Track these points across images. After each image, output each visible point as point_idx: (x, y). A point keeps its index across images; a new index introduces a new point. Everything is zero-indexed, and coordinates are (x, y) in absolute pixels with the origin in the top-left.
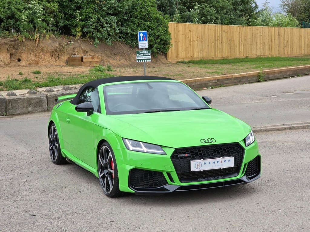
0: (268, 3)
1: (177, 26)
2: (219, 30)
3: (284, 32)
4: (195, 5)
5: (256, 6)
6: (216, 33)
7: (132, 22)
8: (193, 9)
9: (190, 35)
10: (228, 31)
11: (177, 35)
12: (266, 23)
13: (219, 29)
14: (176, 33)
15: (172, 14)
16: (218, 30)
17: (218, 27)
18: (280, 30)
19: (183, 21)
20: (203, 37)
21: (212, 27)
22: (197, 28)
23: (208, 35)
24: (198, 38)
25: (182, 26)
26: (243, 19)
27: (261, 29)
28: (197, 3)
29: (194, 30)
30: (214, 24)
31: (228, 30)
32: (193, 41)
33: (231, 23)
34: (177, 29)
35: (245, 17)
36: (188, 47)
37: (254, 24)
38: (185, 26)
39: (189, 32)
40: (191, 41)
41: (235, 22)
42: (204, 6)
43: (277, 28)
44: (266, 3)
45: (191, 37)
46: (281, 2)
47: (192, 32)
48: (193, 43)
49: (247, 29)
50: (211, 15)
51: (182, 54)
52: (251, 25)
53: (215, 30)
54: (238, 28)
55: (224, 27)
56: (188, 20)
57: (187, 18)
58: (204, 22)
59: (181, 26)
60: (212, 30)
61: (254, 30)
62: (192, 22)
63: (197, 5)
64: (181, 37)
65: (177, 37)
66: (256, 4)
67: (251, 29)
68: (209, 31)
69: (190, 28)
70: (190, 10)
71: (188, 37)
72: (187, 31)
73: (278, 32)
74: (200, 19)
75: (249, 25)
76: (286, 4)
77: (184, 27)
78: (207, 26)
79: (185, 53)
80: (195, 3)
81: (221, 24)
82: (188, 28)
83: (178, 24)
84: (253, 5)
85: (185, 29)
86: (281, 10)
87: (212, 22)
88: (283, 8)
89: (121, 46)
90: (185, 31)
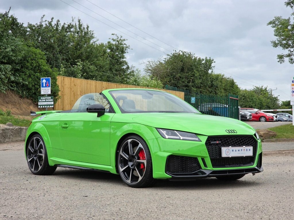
0: (134, 67)
1: (64, 80)
2: (99, 87)
4: (78, 62)
5: (128, 68)
6: (97, 89)
7: (23, 72)
8: (77, 65)
9: (75, 89)
11: (63, 88)
12: (136, 83)
13: (99, 85)
14: (63, 86)
15: (58, 67)
16: (98, 86)
17: (99, 83)
19: (69, 76)
20: (86, 92)
21: (94, 83)
22: (80, 83)
23: (90, 90)
24: (81, 92)
26: (118, 78)
28: (80, 60)
29: (78, 85)
30: (95, 81)
31: (107, 87)
32: (77, 95)
33: (109, 81)
34: (63, 82)
35: (120, 77)
36: (73, 101)
37: (127, 83)
38: (71, 80)
39: (74, 86)
40: (76, 95)
41: (112, 81)
44: (132, 67)
45: (76, 91)
47: (76, 86)
48: (77, 97)
50: (92, 72)
51: (68, 107)
52: (125, 84)
53: (96, 86)
54: (116, 85)
55: (103, 83)
56: (72, 74)
57: (69, 73)
58: (87, 78)
59: (67, 80)
60: (94, 86)
62: (75, 77)
63: (80, 62)
64: (67, 91)
65: (63, 90)
66: (128, 66)
68: (91, 86)
69: (75, 83)
70: (74, 66)
71: (73, 91)
72: (73, 85)
74: (82, 76)
76: (150, 70)
77: (69, 80)
78: (89, 81)
79: (70, 106)
80: (78, 60)
81: (101, 81)
82: (73, 82)
83: (64, 78)
84: (125, 67)
85: (71, 83)
86: (145, 75)
87: (94, 79)
88: (147, 73)
89: (12, 95)
90: (71, 85)
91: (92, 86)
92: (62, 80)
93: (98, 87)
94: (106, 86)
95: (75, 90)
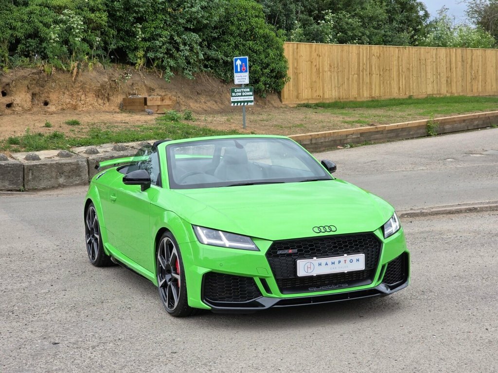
0: (447, 9)
1: (297, 48)
2: (365, 54)
3: (472, 57)
4: (327, 14)
5: (426, 15)
6: (361, 58)
7: (225, 42)
8: (324, 20)
9: (319, 62)
10: (380, 56)
11: (298, 62)
12: (441, 42)
13: (365, 52)
14: (296, 59)
15: (289, 28)
16: (363, 53)
17: (364, 49)
18: (465, 53)
19: (308, 41)
20: (340, 65)
21: (354, 48)
22: (329, 51)
23: (347, 62)
24: (331, 66)
25: (306, 48)
26: (405, 35)
27: (435, 52)
28: (330, 11)
29: (325, 55)
30: (357, 45)
31: (380, 54)
32: (324, 71)
33: (385, 43)
34: (297, 53)
35: (408, 33)
36: (315, 82)
37: (422, 44)
38: (311, 47)
39: (317, 58)
40: (321, 71)
41: (392, 41)
42: (341, 16)
43: (459, 50)
44: (443, 10)
45: (321, 65)
46: (468, 8)
47: (321, 57)
48: (323, 75)
49: (411, 52)
50: (353, 29)
51: (306, 92)
52: (417, 45)
53: (359, 54)
54: (397, 50)
55: (373, 48)
56: (315, 37)
57: (314, 35)
58: (341, 41)
60: (354, 54)
61: (422, 52)
62: (322, 41)
63: (330, 14)
64: (304, 66)
65: (298, 65)
66: (426, 12)
67: (418, 51)
68: (349, 55)
69: (319, 51)
70: (319, 21)
71: (316, 66)
72: (314, 55)
73: (462, 57)
74: (335, 36)
75: (415, 46)
76: (476, 11)
77: (308, 49)
78: (346, 47)
79: (310, 90)
80: (327, 11)
81: (369, 44)
82: (315, 50)
83: (299, 45)
84: (421, 13)
85: (311, 52)
86: (467, 21)
87: (355, 41)
88: (471, 18)
89: (208, 80)
90: (310, 56)
91: (351, 54)
92: (295, 50)
93: (363, 55)
94: (378, 52)
95: (319, 64)
